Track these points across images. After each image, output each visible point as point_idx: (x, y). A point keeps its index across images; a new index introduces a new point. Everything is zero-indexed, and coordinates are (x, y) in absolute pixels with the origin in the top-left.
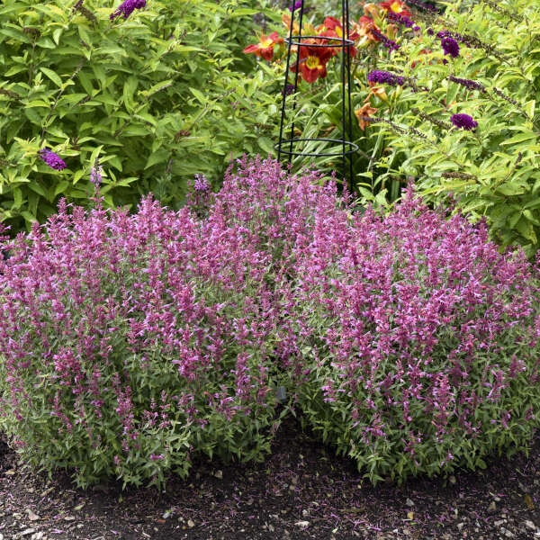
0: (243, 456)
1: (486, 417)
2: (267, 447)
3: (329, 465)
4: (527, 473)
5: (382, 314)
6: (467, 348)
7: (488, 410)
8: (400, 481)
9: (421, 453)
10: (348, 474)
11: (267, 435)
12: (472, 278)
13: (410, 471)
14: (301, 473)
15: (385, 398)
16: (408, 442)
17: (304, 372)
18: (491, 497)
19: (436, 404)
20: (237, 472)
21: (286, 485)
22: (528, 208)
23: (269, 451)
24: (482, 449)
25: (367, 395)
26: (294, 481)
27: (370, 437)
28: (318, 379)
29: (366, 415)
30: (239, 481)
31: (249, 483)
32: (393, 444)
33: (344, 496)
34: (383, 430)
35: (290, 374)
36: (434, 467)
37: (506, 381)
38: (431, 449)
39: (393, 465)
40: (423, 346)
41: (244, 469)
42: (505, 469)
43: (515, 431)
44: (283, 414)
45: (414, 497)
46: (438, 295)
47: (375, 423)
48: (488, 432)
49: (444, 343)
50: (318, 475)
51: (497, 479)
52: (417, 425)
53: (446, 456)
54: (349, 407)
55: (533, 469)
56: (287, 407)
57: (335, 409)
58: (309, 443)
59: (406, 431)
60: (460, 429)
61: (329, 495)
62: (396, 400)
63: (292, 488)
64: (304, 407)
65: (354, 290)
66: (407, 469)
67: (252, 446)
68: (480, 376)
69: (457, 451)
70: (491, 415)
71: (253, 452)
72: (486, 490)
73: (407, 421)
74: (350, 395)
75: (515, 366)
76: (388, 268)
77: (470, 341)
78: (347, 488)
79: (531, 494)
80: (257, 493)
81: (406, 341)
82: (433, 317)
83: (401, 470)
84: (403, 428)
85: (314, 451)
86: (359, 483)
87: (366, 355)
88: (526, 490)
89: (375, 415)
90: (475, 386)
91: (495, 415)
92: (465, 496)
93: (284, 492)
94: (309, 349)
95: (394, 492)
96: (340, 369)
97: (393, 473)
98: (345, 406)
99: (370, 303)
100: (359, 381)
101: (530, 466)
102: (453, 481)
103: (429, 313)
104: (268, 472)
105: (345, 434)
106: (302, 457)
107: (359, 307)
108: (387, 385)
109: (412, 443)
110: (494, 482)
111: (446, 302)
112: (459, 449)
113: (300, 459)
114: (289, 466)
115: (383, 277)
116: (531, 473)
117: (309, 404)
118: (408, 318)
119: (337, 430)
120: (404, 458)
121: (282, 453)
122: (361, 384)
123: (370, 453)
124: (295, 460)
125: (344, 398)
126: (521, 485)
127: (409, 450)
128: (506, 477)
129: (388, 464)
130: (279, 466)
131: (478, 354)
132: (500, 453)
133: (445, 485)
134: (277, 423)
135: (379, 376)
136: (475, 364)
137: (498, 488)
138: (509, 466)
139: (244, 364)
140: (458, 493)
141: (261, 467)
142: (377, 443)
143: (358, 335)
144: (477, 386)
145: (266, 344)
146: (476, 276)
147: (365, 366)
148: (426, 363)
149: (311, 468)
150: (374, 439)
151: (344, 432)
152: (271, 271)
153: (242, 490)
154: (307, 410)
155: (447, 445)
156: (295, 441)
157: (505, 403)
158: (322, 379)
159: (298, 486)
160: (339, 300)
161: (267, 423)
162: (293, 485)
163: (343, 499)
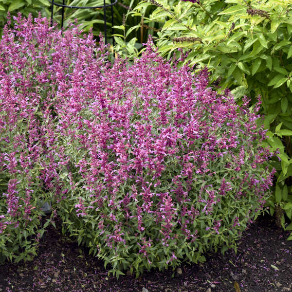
0: (13, 259)
1: (203, 225)
2: (33, 251)
3: (84, 261)
4: (237, 264)
5: (122, 148)
6: (187, 174)
7: (205, 220)
8: (138, 275)
9: (152, 254)
10: (99, 268)
11: (33, 242)
12: (192, 119)
13: (144, 266)
14: (62, 269)
15: (124, 213)
16: (142, 245)
17: (64, 191)
18: (208, 284)
19: (163, 217)
20: (10, 269)
21: (49, 279)
22: (241, 61)
23: (35, 254)
24: (200, 249)
25: (110, 210)
26: (56, 275)
27: (113, 242)
28: (73, 198)
29: (110, 225)
30: (12, 277)
31: (20, 278)
32: (130, 247)
33: (95, 287)
34: (123, 237)
35: (51, 194)
36: (163, 264)
37: (217, 198)
38: (160, 251)
39: (132, 263)
40: (154, 172)
41: (16, 267)
42: (221, 261)
43: (226, 234)
44: (46, 225)
45: (149, 285)
46: (166, 132)
47: (116, 232)
48: (204, 236)
49: (171, 169)
50: (75, 269)
51: (214, 270)
52: (150, 232)
53: (171, 255)
54: (97, 219)
55: (243, 260)
56: (49, 220)
57: (86, 221)
58: (70, 244)
59: (141, 237)
60: (182, 235)
61: (83, 286)
62: (133, 214)
63: (54, 281)
64: (63, 218)
65: (101, 129)
66: (142, 265)
67: (22, 250)
68: (198, 193)
69: (180, 251)
70: (207, 223)
71: (22, 255)
72: (205, 279)
73: (141, 230)
74: (97, 210)
75: (224, 187)
76: (129, 110)
77: (190, 167)
78: (97, 280)
79: (239, 281)
80: (26, 286)
81: (140, 168)
82: (162, 150)
83: (137, 267)
84: (139, 235)
85: (73, 250)
86: (107, 276)
87: (110, 180)
88: (235, 278)
89: (116, 226)
90: (194, 201)
91: (210, 223)
92: (188, 284)
93: (48, 284)
94: (66, 174)
95: (133, 283)
96: (90, 190)
97: (132, 269)
98: (94, 218)
99: (114, 138)
100: (104, 199)
101: (240, 257)
102: (180, 272)
103: (158, 147)
104: (36, 268)
105: (95, 239)
106: (63, 255)
107: (104, 142)
108: (126, 202)
109: (145, 247)
110: (212, 272)
111: (172, 139)
112: (181, 250)
113: (62, 257)
114: (53, 263)
115: (124, 117)
116: (241, 264)
117: (68, 216)
118: (142, 151)
119: (89, 236)
120: (139, 258)
121: (47, 253)
122: (106, 202)
123: (113, 255)
124: (58, 258)
125: (93, 212)
126: (232, 274)
127: (143, 252)
128: (221, 268)
129: (127, 263)
130: (45, 263)
131: (196, 177)
132: (216, 250)
133: (173, 276)
134: (42, 232)
135: (120, 196)
136: (194, 185)
137: (214, 276)
138: (224, 258)
139: (13, 188)
140: (183, 281)
141: (30, 264)
142: (118, 247)
143: (103, 165)
144: (196, 202)
145: (32, 171)
146: (195, 117)
147: (109, 188)
148: (155, 185)
149: (71, 264)
150: (116, 244)
151: (94, 238)
152: (39, 110)
153: (13, 284)
154: (65, 221)
155: (172, 247)
156: (59, 242)
157: (218, 214)
158: (76, 198)
159: (59, 279)
160: (90, 136)
161: (33, 233)
162: (55, 278)
163: (94, 289)
